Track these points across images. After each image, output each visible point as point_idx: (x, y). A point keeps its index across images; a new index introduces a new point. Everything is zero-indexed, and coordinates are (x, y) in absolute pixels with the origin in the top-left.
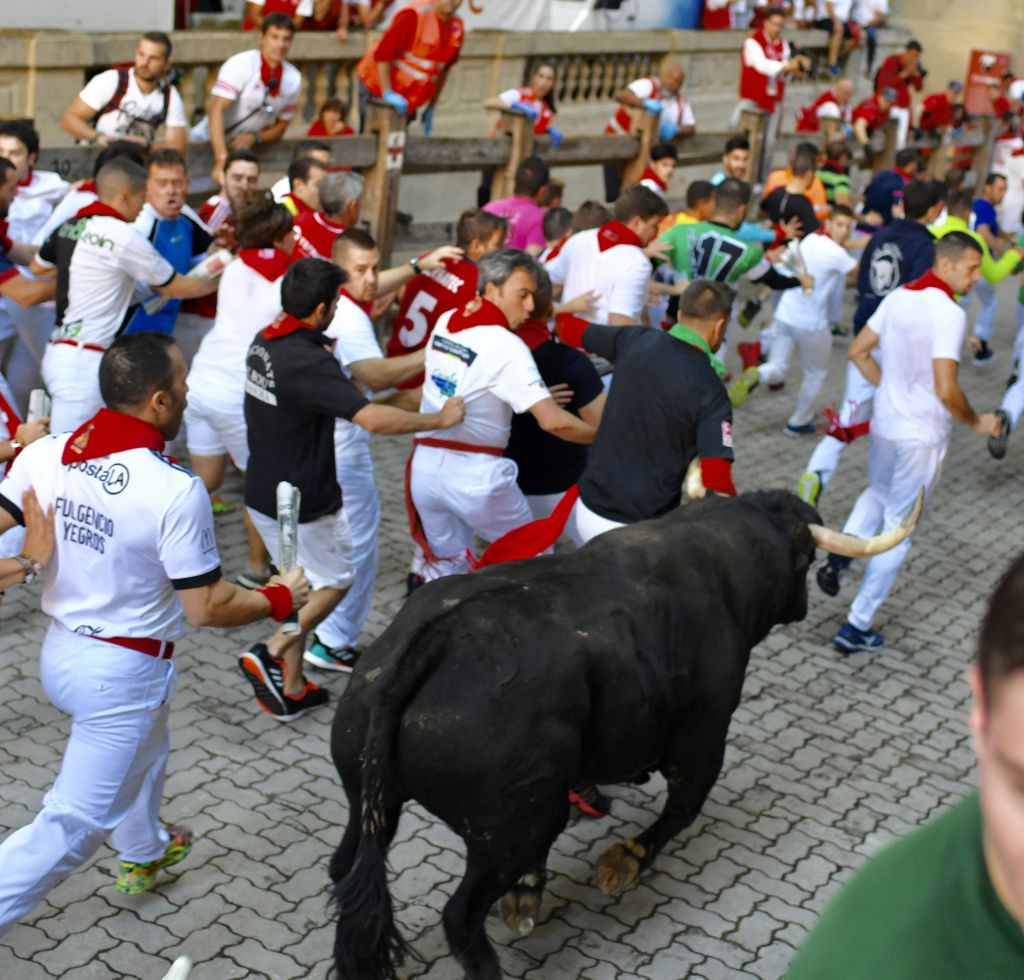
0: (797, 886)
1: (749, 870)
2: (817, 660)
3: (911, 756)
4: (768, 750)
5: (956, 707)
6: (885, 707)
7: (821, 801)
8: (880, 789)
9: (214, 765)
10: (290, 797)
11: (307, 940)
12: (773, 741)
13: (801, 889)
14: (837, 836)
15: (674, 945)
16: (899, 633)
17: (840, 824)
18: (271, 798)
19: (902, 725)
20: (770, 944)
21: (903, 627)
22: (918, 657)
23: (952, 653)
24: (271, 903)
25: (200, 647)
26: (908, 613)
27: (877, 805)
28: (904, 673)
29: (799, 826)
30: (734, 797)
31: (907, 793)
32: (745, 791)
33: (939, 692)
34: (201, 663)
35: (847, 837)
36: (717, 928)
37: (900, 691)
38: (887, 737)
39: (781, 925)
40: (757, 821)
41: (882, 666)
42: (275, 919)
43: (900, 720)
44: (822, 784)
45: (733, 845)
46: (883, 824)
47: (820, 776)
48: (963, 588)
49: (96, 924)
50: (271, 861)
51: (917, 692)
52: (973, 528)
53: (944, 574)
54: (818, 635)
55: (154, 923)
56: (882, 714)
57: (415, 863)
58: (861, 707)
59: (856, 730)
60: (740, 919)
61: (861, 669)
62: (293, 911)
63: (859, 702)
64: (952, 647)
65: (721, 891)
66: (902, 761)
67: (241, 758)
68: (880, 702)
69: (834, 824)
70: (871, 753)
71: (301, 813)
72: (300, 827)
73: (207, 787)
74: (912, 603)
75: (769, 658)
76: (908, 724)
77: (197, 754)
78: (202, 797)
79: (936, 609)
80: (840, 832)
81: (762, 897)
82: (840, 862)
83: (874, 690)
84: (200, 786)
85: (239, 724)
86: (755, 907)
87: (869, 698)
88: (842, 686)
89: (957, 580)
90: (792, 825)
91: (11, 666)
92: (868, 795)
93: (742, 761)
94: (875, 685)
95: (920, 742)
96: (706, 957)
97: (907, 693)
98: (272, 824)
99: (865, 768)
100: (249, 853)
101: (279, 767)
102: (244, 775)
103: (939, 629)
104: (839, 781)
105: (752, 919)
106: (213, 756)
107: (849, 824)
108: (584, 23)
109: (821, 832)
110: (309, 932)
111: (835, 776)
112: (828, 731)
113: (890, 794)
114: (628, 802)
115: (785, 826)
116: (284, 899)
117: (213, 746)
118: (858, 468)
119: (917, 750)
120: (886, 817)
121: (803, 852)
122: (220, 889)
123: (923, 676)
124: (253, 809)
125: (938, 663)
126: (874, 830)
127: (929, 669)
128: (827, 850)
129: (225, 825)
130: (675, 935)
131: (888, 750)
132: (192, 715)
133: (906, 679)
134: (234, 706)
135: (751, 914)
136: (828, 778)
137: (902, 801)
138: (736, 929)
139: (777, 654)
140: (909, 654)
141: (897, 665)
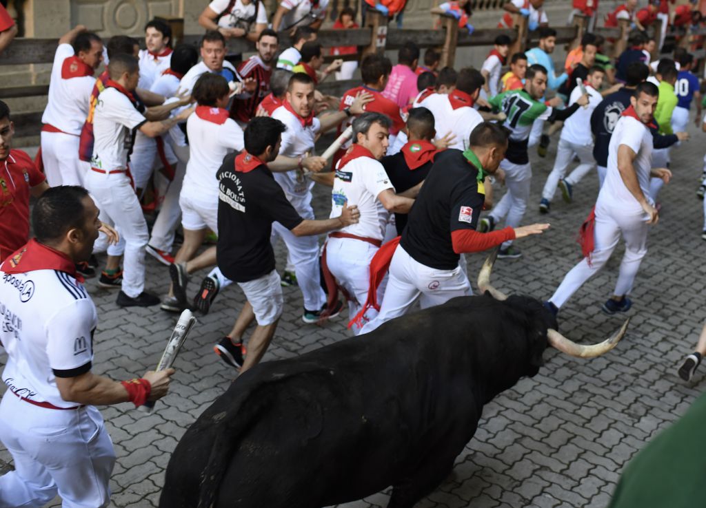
0: (602, 445)
1: (575, 436)
3: (666, 374)
4: (586, 370)
6: (652, 347)
7: (616, 399)
8: (649, 392)
12: (589, 365)
13: (604, 447)
14: (624, 418)
15: (534, 476)
16: (660, 306)
17: (626, 411)
19: (661, 357)
20: (587, 476)
21: (662, 303)
22: (671, 320)
23: (689, 317)
26: (665, 295)
27: (648, 402)
28: (662, 328)
29: (604, 412)
30: (567, 395)
31: (664, 395)
32: (574, 392)
33: (682, 339)
35: (630, 418)
36: (558, 467)
37: (660, 339)
38: (653, 363)
39: (592, 466)
40: (580, 409)
41: (651, 324)
43: (660, 354)
44: (616, 389)
45: (566, 422)
46: (650, 412)
47: (615, 384)
48: (696, 282)
51: (670, 339)
53: (685, 274)
56: (649, 351)
58: (639, 346)
59: (636, 360)
60: (570, 462)
61: (639, 326)
63: (637, 344)
64: (690, 314)
65: (560, 447)
66: (661, 377)
68: (649, 345)
69: (623, 411)
70: (644, 373)
74: (667, 290)
76: (664, 357)
79: (681, 293)
80: (626, 416)
81: (582, 451)
82: (626, 432)
83: (645, 338)
86: (579, 456)
87: (643, 342)
89: (693, 277)
90: (600, 411)
92: (642, 396)
93: (572, 376)
94: (646, 335)
95: (671, 367)
96: (551, 483)
97: (664, 340)
99: (640, 381)
103: (682, 304)
104: (626, 388)
105: (577, 463)
107: (632, 411)
109: (616, 415)
111: (623, 385)
112: (620, 360)
113: (654, 395)
115: (595, 412)
119: (670, 371)
120: (652, 408)
121: (606, 426)
125: (682, 323)
126: (645, 415)
127: (677, 326)
128: (619, 425)
130: (534, 471)
131: (653, 371)
133: (664, 332)
135: (576, 460)
136: (620, 386)
137: (661, 399)
138: (568, 468)
140: (665, 318)
141: (659, 324)
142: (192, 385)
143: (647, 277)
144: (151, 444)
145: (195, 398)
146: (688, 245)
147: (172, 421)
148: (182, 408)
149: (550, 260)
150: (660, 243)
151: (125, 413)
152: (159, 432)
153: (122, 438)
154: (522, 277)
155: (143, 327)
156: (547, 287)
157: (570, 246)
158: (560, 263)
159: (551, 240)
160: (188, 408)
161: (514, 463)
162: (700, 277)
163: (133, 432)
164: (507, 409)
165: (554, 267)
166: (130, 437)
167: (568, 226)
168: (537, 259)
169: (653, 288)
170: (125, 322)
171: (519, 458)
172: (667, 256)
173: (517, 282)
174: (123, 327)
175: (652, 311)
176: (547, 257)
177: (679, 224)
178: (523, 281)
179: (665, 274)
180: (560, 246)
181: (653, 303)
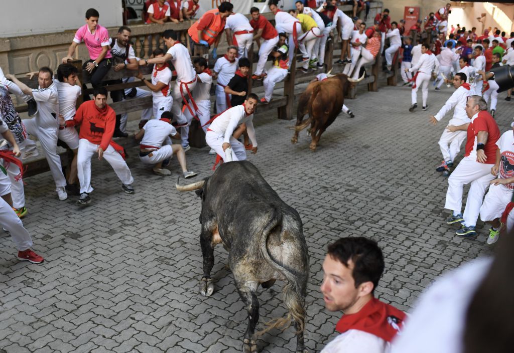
2: (373, 229)
3: (412, 261)
5: (425, 243)
6: (400, 244)
8: (402, 273)
9: (166, 280)
10: (194, 289)
11: (206, 338)
14: (388, 291)
16: (402, 217)
17: (389, 286)
18: (187, 290)
19: (407, 250)
22: (409, 225)
24: (192, 326)
25: (156, 239)
26: (404, 210)
27: (402, 279)
28: (405, 231)
31: (412, 274)
33: (419, 237)
34: (157, 245)
35: (392, 291)
37: (405, 238)
38: (402, 255)
41: (397, 230)
42: (193, 332)
43: (406, 248)
46: (404, 285)
48: (423, 200)
49: (132, 337)
50: (190, 311)
51: (411, 238)
52: (424, 178)
53: (415, 195)
54: (372, 220)
55: (152, 335)
56: (399, 247)
57: (240, 309)
58: (391, 244)
59: (391, 253)
61: (389, 231)
62: (199, 328)
63: (390, 243)
64: (421, 221)
66: (408, 263)
67: (175, 277)
68: (398, 243)
69: (387, 287)
70: (397, 261)
71: (198, 295)
72: (198, 299)
73: (164, 287)
74: (405, 206)
75: (356, 230)
77: (159, 276)
78: (163, 291)
79: (414, 208)
80: (389, 289)
82: (390, 300)
83: (395, 238)
84: (162, 287)
85: (173, 265)
87: (394, 241)
88: (383, 238)
89: (420, 197)
91: (92, 250)
92: (398, 276)
94: (395, 237)
95: (414, 256)
97: (407, 239)
98: (188, 299)
99: (395, 266)
100: (182, 309)
101: (188, 279)
102: (177, 283)
103: (416, 215)
104: (387, 271)
106: (165, 277)
107: (392, 286)
108: (265, 10)
109: (382, 290)
110: (206, 335)
113: (405, 275)
114: (312, 283)
116: (196, 324)
117: (164, 273)
118: (379, 160)
119: (413, 258)
120: (405, 283)
122: (173, 322)
123: (412, 232)
124: (181, 294)
125: (417, 227)
126: (401, 288)
127: (414, 229)
128: (385, 296)
129: (172, 300)
131: (403, 259)
132: (156, 263)
133: (406, 233)
134: (170, 259)
137: (410, 277)
139: (359, 228)
140: (406, 225)
141: (402, 229)
142: (111, 291)
143: (391, 200)
144: (89, 330)
145: (113, 299)
146: (414, 177)
147: (101, 315)
148: (106, 306)
149: (327, 194)
150: (396, 177)
151: (70, 313)
152: (94, 323)
153: (71, 328)
154: (311, 206)
155: (75, 257)
156: (327, 211)
157: (339, 183)
158: (334, 195)
159: (327, 181)
160: (110, 306)
161: (321, 325)
162: (425, 197)
163: (77, 324)
164: (312, 291)
165: (330, 198)
166: (76, 327)
167: (335, 171)
168: (319, 194)
169: (396, 206)
170: (63, 255)
171: (324, 322)
172: (402, 185)
173: (308, 209)
174: (63, 258)
175: (397, 221)
176: (325, 192)
177: (407, 164)
178: (312, 209)
179: (402, 197)
180: (333, 184)
181: (397, 216)
